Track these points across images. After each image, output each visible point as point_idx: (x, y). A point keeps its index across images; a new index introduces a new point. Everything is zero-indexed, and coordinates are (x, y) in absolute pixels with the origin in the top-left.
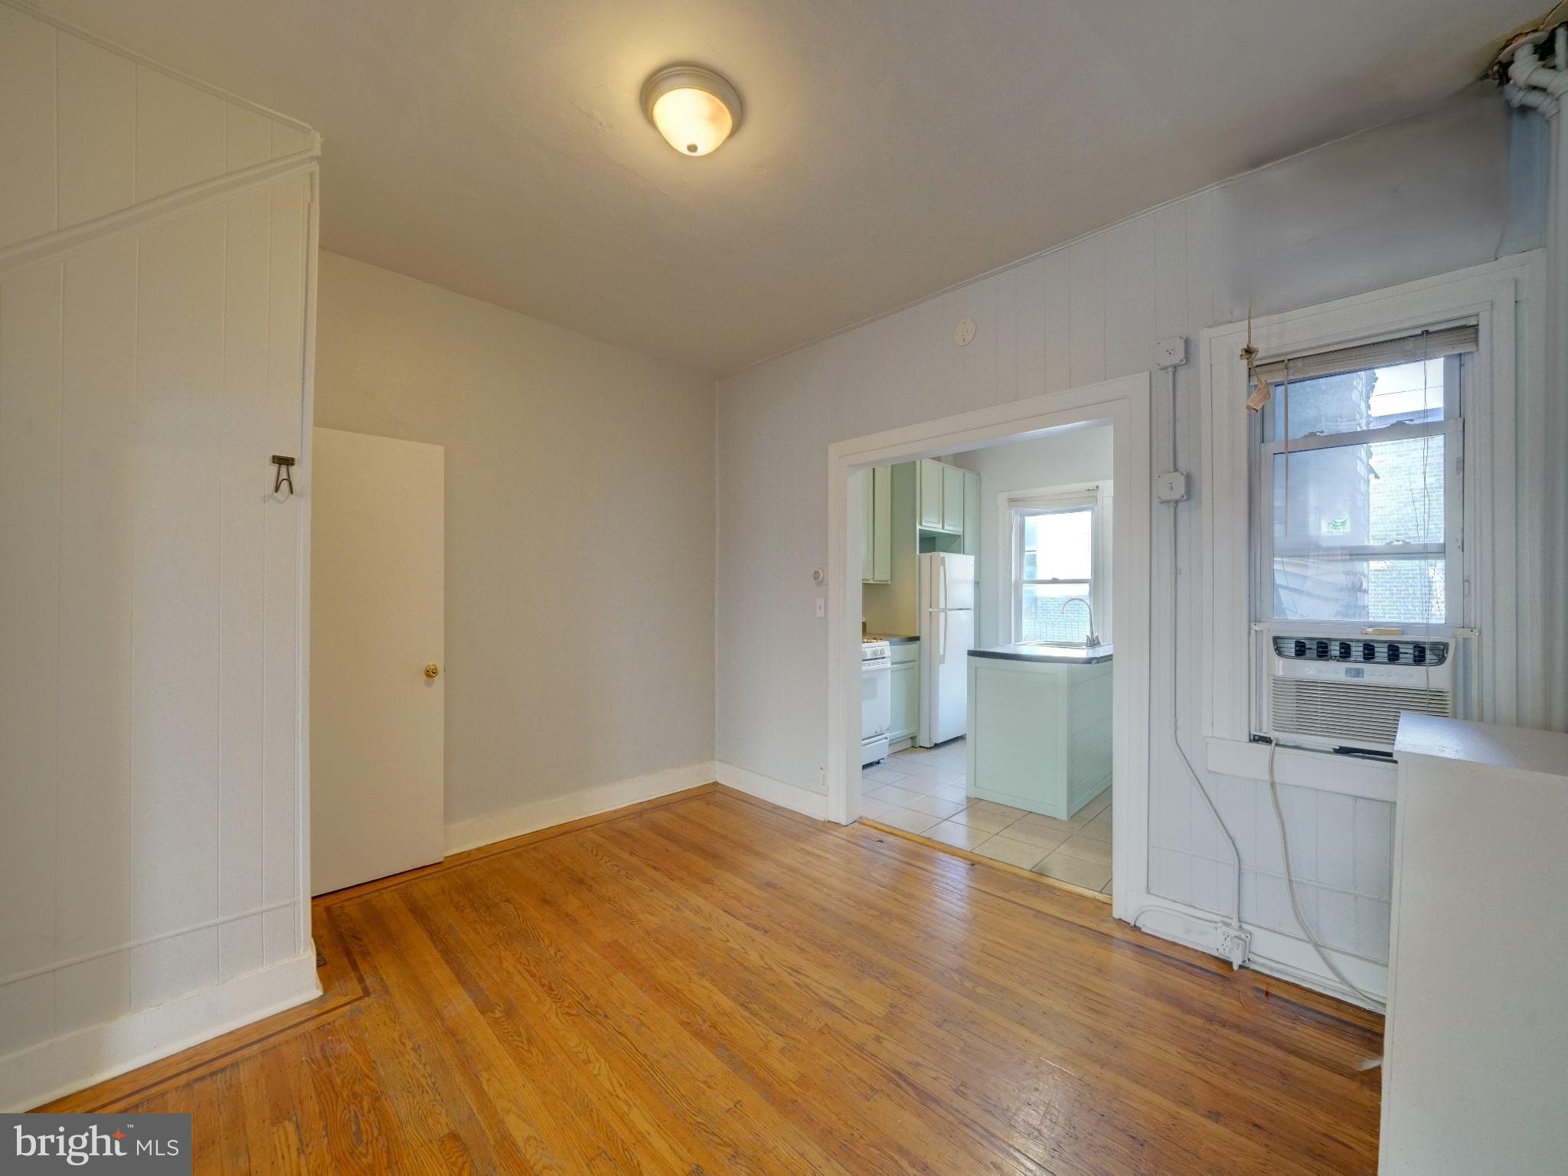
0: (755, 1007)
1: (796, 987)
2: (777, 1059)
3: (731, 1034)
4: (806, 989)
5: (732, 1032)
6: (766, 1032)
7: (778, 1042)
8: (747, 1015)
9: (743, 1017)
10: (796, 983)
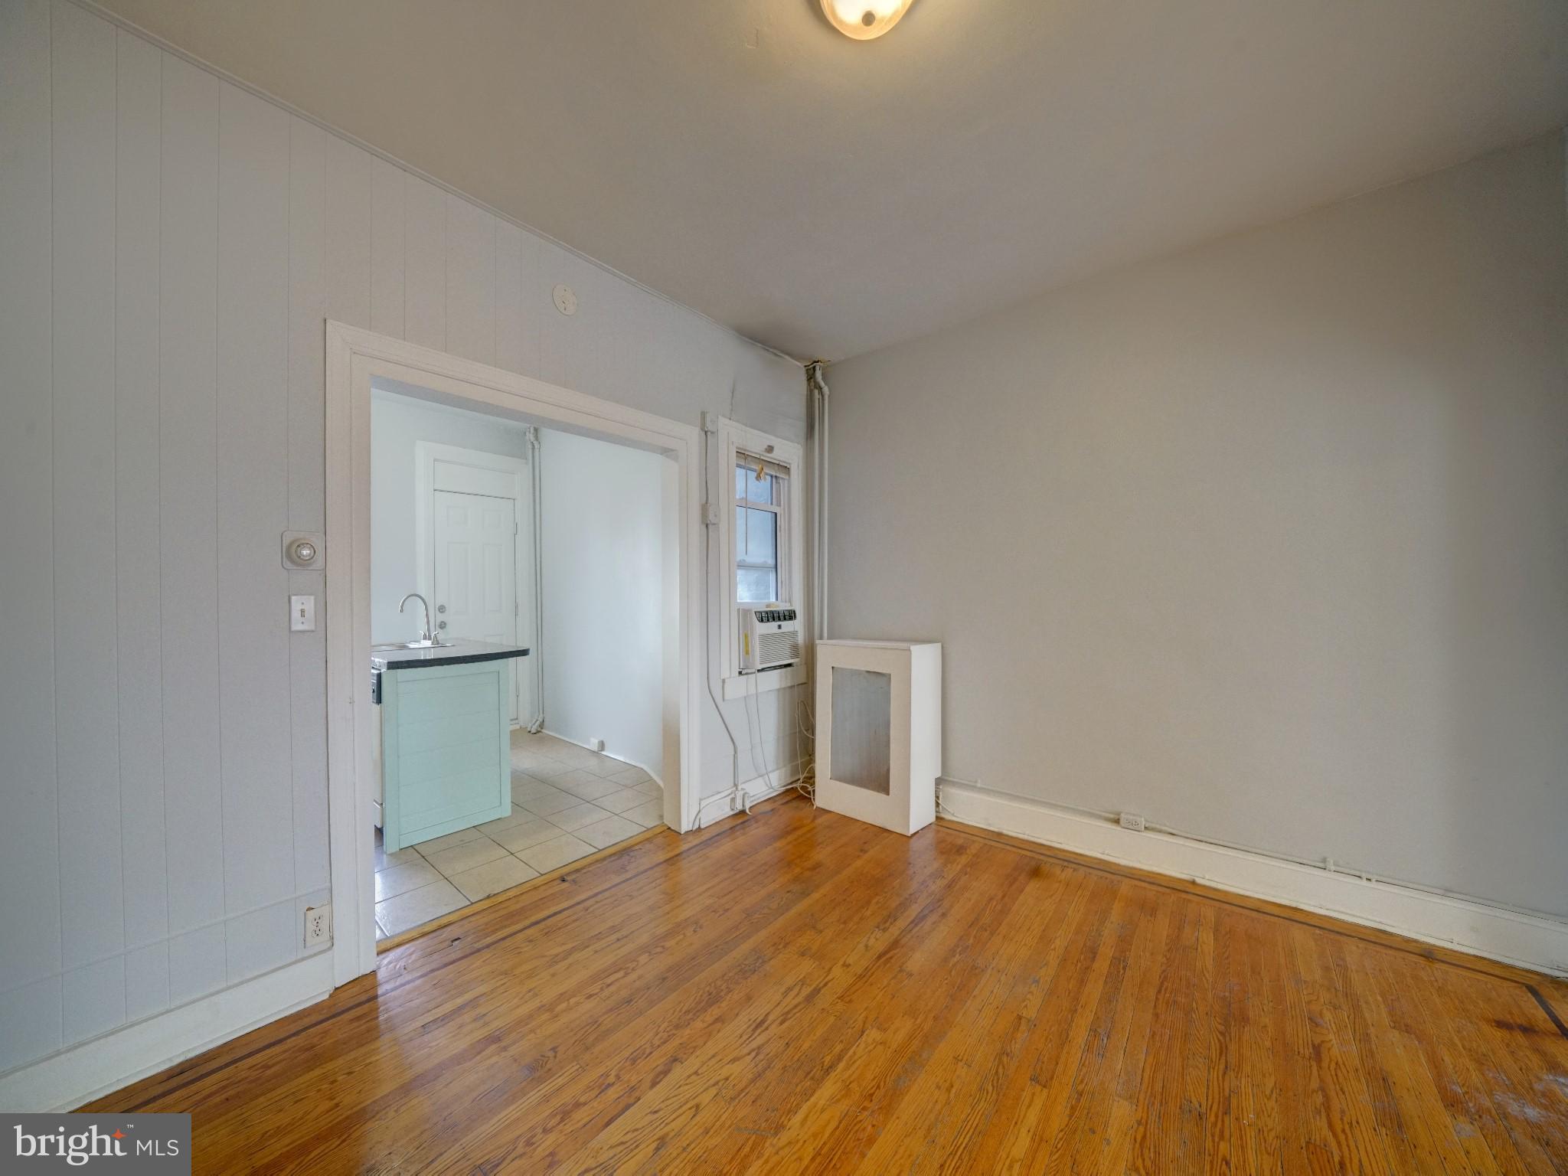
0: (827, 1059)
1: (786, 1024)
2: (894, 1033)
3: (875, 1078)
4: (789, 1016)
5: (873, 1077)
6: (862, 1046)
7: (873, 1034)
8: (841, 1065)
9: (847, 1068)
10: (781, 1023)
